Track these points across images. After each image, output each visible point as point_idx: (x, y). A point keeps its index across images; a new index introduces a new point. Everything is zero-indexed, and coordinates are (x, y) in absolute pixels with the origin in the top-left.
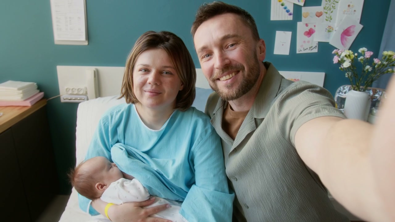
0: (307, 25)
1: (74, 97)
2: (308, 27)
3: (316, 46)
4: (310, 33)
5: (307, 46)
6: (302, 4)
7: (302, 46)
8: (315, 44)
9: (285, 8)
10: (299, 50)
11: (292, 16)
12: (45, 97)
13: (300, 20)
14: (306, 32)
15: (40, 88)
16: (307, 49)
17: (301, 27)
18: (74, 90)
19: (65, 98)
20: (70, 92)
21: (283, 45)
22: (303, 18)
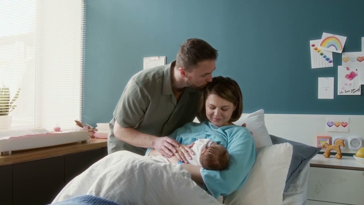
0: (348, 69)
2: (350, 70)
3: (359, 89)
4: (352, 76)
5: (350, 88)
6: (340, 51)
7: (343, 88)
8: (358, 86)
9: (325, 57)
10: (340, 92)
11: (332, 63)
14: (348, 75)
16: (349, 91)
17: (342, 71)
21: (326, 90)
22: (343, 62)
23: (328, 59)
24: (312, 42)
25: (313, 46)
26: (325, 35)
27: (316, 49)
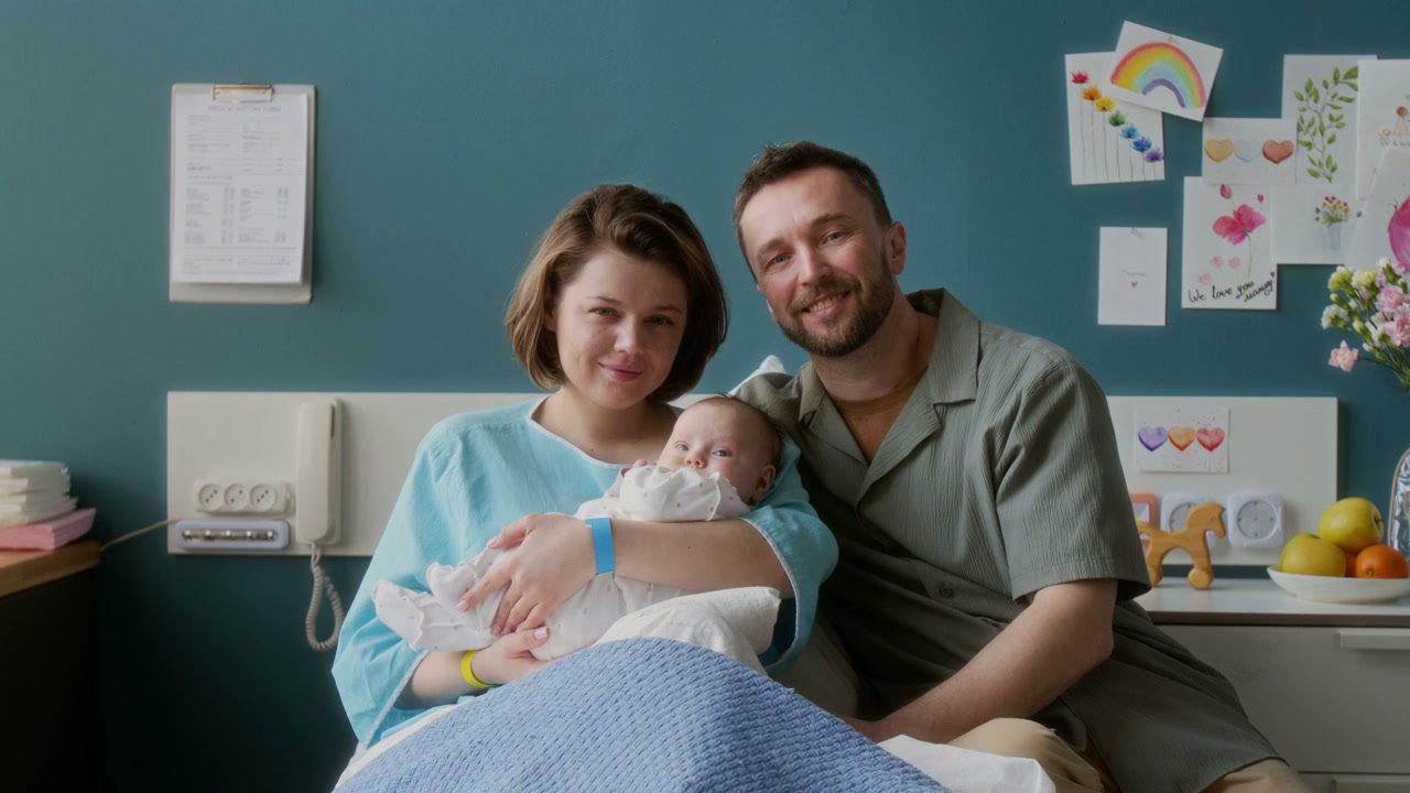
0: (1225, 192)
1: (228, 526)
2: (1233, 198)
3: (1269, 284)
4: (1239, 225)
5: (1228, 279)
6: (1195, 113)
7: (1204, 278)
8: (1265, 273)
9: (1130, 134)
10: (1194, 294)
11: (1160, 165)
12: (98, 533)
13: (1197, 172)
14: (1224, 220)
15: (82, 491)
16: (1228, 292)
17: (1200, 199)
18: (234, 494)
19: (188, 533)
20: (218, 503)
21: (1134, 285)
22: (1206, 161)
23: (1141, 146)
24: (1074, 63)
25: (1080, 79)
26: (1133, 34)
27: (1092, 96)
